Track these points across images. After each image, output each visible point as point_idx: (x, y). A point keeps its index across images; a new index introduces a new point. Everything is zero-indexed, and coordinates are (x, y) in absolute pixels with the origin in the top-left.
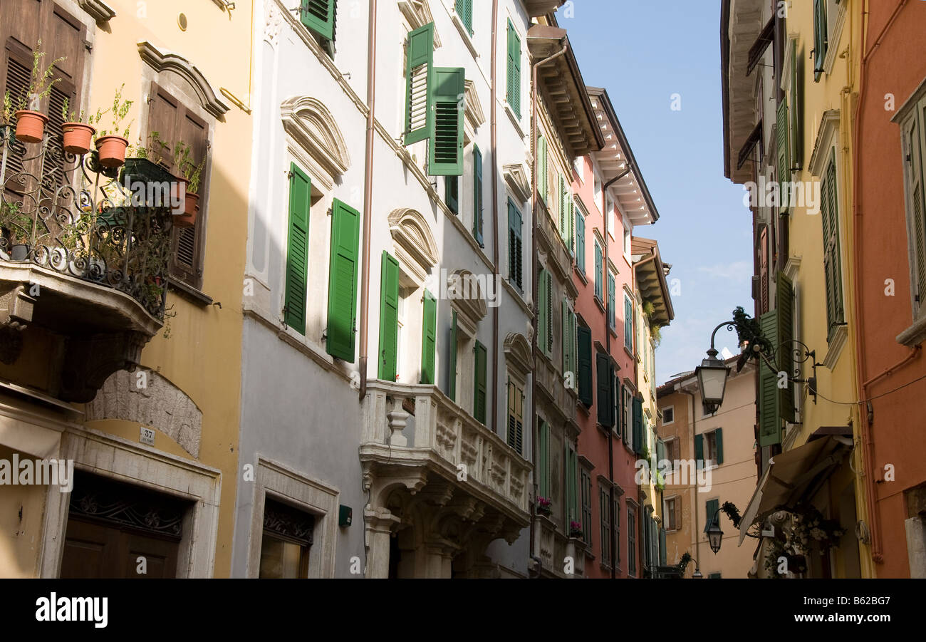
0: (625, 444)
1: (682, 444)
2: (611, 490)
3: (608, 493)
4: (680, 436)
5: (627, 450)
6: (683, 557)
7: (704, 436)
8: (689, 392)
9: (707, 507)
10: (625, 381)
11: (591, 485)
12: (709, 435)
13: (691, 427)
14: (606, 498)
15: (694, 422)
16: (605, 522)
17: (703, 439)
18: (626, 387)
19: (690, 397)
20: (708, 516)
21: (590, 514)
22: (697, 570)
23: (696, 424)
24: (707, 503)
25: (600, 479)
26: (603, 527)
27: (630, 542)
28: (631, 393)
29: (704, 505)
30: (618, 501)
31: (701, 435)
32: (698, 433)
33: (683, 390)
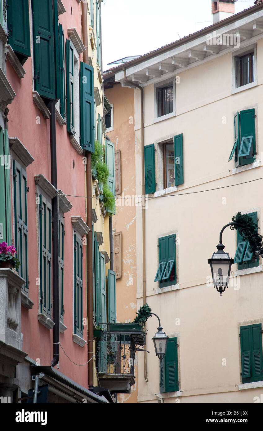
0: (70, 135)
1: (124, 159)
2: (54, 201)
3: (49, 205)
4: (121, 148)
5: (72, 144)
6: (140, 311)
7: (157, 147)
8: (136, 85)
9: (159, 246)
10: (69, 35)
11: (27, 190)
12: (164, 145)
13: (138, 134)
14: (47, 212)
15: (143, 127)
16: (46, 250)
17: (155, 151)
18: (71, 44)
19: (137, 92)
20: (161, 259)
21: (26, 235)
22: (160, 329)
23: (146, 130)
24: (160, 240)
25: (38, 181)
26: (43, 258)
27: (77, 285)
28: (77, 56)
29: (156, 243)
30: (62, 221)
31: (153, 145)
32: (147, 143)
33: (128, 82)
